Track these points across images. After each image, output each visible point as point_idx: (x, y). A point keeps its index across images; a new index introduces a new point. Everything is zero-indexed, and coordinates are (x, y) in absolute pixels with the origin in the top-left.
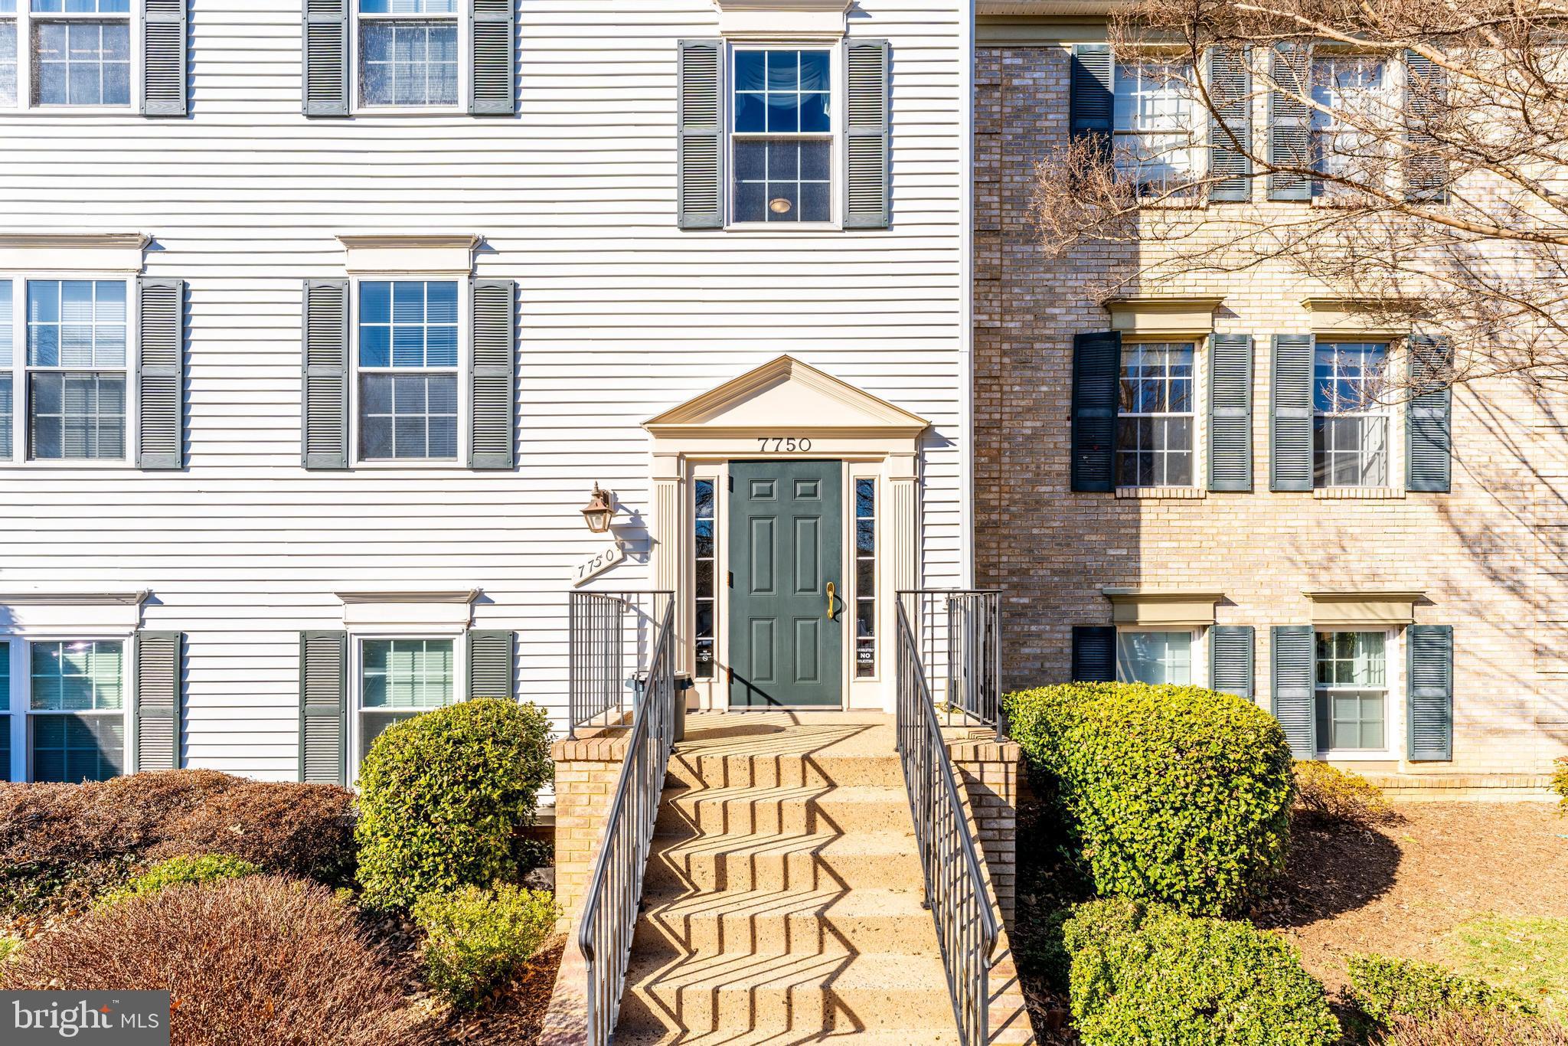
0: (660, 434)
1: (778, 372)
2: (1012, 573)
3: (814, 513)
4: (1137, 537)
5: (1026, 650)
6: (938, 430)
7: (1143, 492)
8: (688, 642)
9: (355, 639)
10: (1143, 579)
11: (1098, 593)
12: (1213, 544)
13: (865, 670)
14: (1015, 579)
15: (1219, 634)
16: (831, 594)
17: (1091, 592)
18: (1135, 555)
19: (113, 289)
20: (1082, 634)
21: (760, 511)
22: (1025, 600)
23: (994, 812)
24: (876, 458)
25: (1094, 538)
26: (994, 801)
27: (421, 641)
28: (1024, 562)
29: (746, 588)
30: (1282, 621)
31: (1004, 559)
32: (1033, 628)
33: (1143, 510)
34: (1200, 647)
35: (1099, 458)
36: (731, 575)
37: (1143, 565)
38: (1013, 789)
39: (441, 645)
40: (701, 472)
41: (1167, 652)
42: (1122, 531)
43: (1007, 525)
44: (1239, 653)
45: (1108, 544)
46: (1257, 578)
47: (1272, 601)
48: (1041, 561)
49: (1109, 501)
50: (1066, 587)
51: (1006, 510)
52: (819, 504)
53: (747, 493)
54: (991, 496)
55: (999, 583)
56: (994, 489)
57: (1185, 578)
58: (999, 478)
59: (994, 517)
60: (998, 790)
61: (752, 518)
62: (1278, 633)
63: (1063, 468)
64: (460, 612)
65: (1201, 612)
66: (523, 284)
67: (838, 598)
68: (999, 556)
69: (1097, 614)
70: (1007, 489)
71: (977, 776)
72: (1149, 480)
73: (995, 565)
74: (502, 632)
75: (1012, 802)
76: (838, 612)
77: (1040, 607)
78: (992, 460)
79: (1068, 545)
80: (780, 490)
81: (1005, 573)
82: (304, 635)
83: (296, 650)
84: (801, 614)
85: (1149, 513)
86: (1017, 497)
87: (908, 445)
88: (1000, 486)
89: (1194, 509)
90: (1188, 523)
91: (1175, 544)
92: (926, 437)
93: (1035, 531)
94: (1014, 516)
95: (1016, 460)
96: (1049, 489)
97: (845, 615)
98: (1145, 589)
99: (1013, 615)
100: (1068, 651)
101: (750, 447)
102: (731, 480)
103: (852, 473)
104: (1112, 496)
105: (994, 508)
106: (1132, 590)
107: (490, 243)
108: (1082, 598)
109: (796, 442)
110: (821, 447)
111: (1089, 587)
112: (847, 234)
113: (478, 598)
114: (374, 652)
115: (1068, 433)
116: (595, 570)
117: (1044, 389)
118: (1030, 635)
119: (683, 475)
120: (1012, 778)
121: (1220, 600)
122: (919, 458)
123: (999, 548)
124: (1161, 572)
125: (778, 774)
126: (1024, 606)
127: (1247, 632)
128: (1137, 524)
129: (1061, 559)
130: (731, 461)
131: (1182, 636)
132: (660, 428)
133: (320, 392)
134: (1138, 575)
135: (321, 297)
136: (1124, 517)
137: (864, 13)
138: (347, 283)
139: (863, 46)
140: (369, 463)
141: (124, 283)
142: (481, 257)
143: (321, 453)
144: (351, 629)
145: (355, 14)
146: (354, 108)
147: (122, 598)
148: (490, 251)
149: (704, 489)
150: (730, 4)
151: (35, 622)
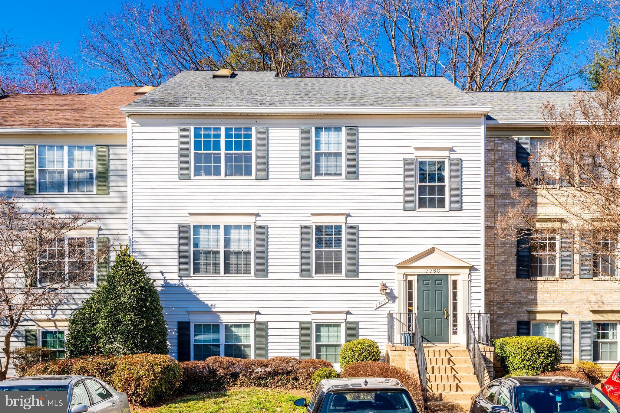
0: (399, 268)
1: (431, 251)
2: (498, 304)
3: (441, 289)
4: (536, 293)
5: (502, 328)
6: (475, 266)
7: (538, 278)
8: (406, 325)
9: (314, 324)
10: (538, 306)
11: (525, 310)
12: (561, 295)
13: (455, 333)
14: (499, 306)
15: (562, 322)
16: (446, 312)
17: (523, 310)
18: (536, 299)
19: (248, 227)
20: (520, 323)
21: (426, 289)
22: (502, 312)
23: (489, 363)
24: (458, 274)
25: (524, 293)
26: (488, 360)
27: (332, 324)
28: (501, 300)
29: (422, 310)
30: (583, 319)
31: (495, 299)
32: (504, 321)
33: (538, 284)
34: (558, 327)
35: (525, 268)
36: (418, 306)
37: (538, 301)
38: (492, 357)
39: (338, 326)
40: (409, 278)
41: (547, 329)
42: (533, 291)
43: (496, 288)
44: (569, 329)
45: (528, 295)
46: (575, 306)
47: (580, 313)
48: (507, 300)
49: (528, 281)
50: (515, 308)
51: (496, 284)
52: (442, 287)
53: (422, 284)
54: (491, 280)
55: (494, 307)
56: (492, 277)
57: (553, 306)
58: (494, 274)
59: (492, 286)
60: (489, 358)
61: (424, 291)
62: (581, 323)
63: (514, 271)
64: (343, 316)
65: (557, 316)
66: (360, 225)
68: (494, 298)
69: (524, 317)
70: (496, 277)
71: (484, 354)
72: (541, 275)
73: (492, 301)
74: (355, 322)
75: (492, 360)
76: (447, 317)
77: (506, 315)
78: (492, 268)
79: (516, 295)
80: (431, 283)
81: (496, 304)
82: (300, 322)
83: (298, 327)
84: (437, 317)
85: (540, 285)
86: (499, 280)
87: (467, 271)
88: (494, 276)
89: (555, 284)
90: (553, 288)
91: (549, 295)
92: (472, 269)
93: (505, 291)
94: (498, 286)
95: (499, 268)
96: (510, 277)
97: (449, 317)
98: (539, 309)
99: (498, 317)
100: (516, 328)
101: (423, 271)
102: (418, 280)
103: (451, 278)
104: (529, 280)
105: (492, 283)
106: (534, 310)
107: (351, 214)
108: (520, 312)
109: (436, 270)
110: (443, 271)
111: (522, 309)
112: (450, 212)
113: (348, 313)
114: (319, 327)
115: (516, 260)
116: (381, 305)
117: (508, 246)
118: (503, 323)
119: (405, 279)
120: (492, 355)
121: (563, 312)
122: (470, 274)
123: (494, 296)
124: (545, 303)
125: (440, 354)
126: (502, 314)
127: (572, 323)
128: (536, 288)
129: (513, 299)
130: (418, 275)
131: (552, 324)
132: (400, 266)
133: (304, 256)
134: (537, 305)
135: (305, 230)
136: (533, 286)
137: (454, 151)
138: (312, 226)
139: (454, 160)
140: (318, 275)
141: (250, 226)
142: (349, 218)
143: (305, 272)
144: (313, 321)
145: (314, 151)
146: (314, 177)
147: (251, 313)
148: (351, 216)
149: (410, 283)
150: (417, 149)
151: (226, 319)
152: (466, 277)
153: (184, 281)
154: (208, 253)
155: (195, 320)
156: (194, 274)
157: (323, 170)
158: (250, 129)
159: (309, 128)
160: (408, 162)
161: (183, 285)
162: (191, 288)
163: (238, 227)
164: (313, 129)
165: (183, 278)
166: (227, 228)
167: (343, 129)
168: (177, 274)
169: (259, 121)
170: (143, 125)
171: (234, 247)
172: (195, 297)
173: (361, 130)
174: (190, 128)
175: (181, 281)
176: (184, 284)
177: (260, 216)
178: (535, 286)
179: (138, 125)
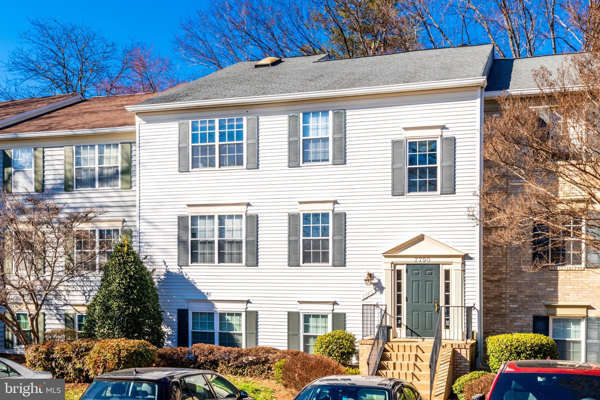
0: (386, 257)
1: (421, 238)
2: (511, 296)
3: (431, 280)
4: (557, 284)
5: (516, 324)
6: (469, 255)
7: (560, 268)
8: (394, 318)
9: (302, 314)
10: (559, 299)
11: (543, 304)
12: (587, 287)
13: (447, 327)
14: (512, 298)
15: (588, 319)
16: (436, 304)
17: (540, 304)
18: (556, 291)
19: (240, 217)
20: (537, 319)
21: (415, 279)
22: (516, 306)
23: (464, 361)
24: (450, 264)
25: (541, 284)
27: (319, 315)
28: (515, 292)
29: (411, 302)
31: (508, 291)
32: (518, 316)
33: (559, 274)
34: (583, 325)
36: (407, 298)
37: (559, 294)
39: (325, 316)
40: (398, 267)
41: (572, 326)
42: (552, 282)
43: (509, 279)
44: (597, 327)
45: (547, 287)
48: (521, 292)
49: (546, 271)
50: (531, 302)
51: (509, 274)
52: (433, 277)
53: (411, 274)
54: (503, 269)
55: (506, 300)
56: (504, 267)
57: (576, 299)
58: (506, 263)
59: (504, 276)
60: (464, 356)
61: (413, 281)
63: (530, 259)
64: (330, 307)
65: (582, 312)
66: (347, 213)
67: (438, 305)
68: (506, 290)
69: (542, 311)
70: (509, 267)
71: (459, 352)
72: (564, 263)
73: (504, 293)
74: (342, 313)
75: (468, 359)
76: (439, 310)
77: (521, 308)
78: (503, 256)
79: (532, 287)
80: (421, 273)
81: (508, 296)
82: (288, 312)
83: (286, 317)
84: (427, 310)
85: (562, 276)
86: (513, 269)
87: (460, 260)
88: (506, 265)
89: (579, 274)
90: (577, 279)
91: (572, 287)
92: (466, 257)
93: (519, 282)
94: (511, 276)
95: (512, 256)
96: (524, 267)
97: (441, 310)
98: (560, 303)
99: (511, 311)
100: (532, 324)
101: (412, 260)
102: (407, 270)
103: (443, 268)
104: (548, 269)
105: (504, 273)
106: (554, 303)
107: (338, 201)
108: (537, 306)
109: (426, 259)
110: (433, 260)
111: (539, 302)
112: (442, 195)
113: (335, 303)
114: (307, 318)
116: (368, 296)
118: (517, 318)
119: (393, 268)
120: (468, 353)
121: (589, 307)
122: (463, 264)
123: (506, 287)
124: (567, 297)
125: (411, 349)
126: (515, 308)
128: (557, 279)
129: (529, 291)
130: (407, 264)
132: (387, 255)
133: (292, 244)
134: (557, 298)
135: (293, 218)
136: (552, 277)
137: (447, 128)
138: (300, 214)
139: (447, 139)
140: (305, 264)
141: (242, 216)
142: (336, 205)
143: (293, 262)
144: (301, 311)
145: (302, 138)
146: (301, 164)
147: (242, 301)
148: (338, 203)
149: (399, 273)
150: (406, 129)
151: (220, 307)
152: (459, 266)
153: (183, 271)
154: (204, 243)
155: (194, 308)
156: (191, 263)
157: (311, 157)
158: (242, 120)
159: (297, 115)
160: (395, 143)
161: (182, 274)
162: (189, 277)
163: (231, 217)
164: (301, 115)
165: (182, 267)
166: (221, 219)
167: (331, 113)
168: (176, 264)
169: (250, 111)
170: (148, 122)
171: (228, 237)
172: (193, 285)
173: (348, 113)
174: (188, 122)
175: (181, 270)
176: (184, 273)
177: (251, 205)
178: (555, 277)
179: (144, 122)
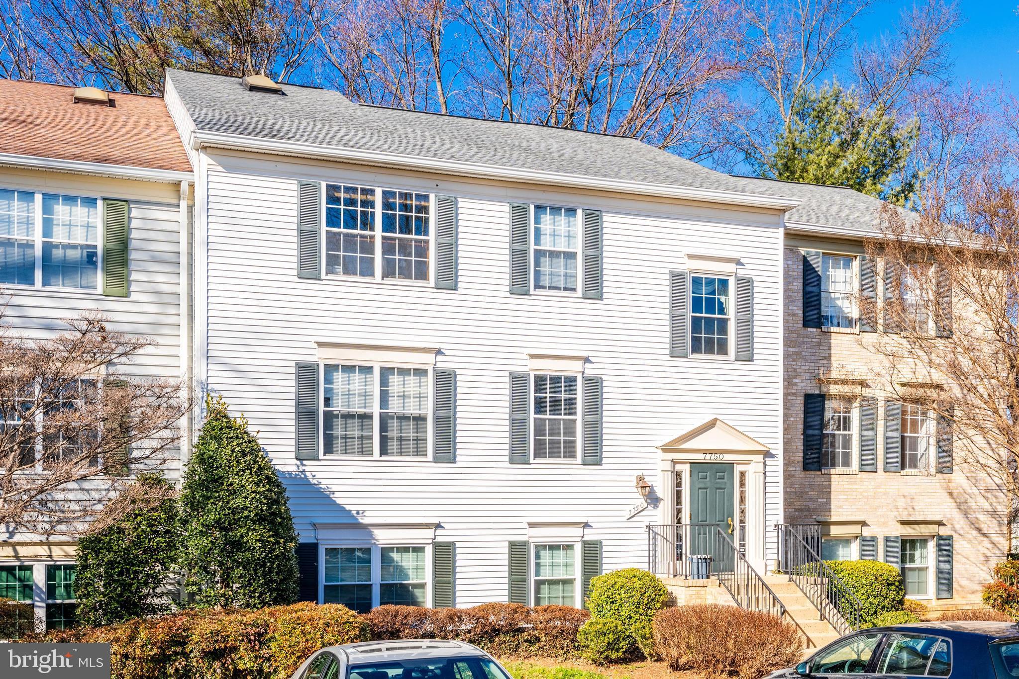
0: (664, 451)
1: (712, 424)
3: (723, 487)
4: (830, 493)
6: (771, 451)
7: (833, 471)
8: (674, 545)
9: (532, 544)
10: (832, 513)
11: (814, 520)
12: (861, 497)
15: (863, 539)
16: (730, 523)
17: (812, 520)
18: (828, 503)
19: (422, 372)
21: (702, 485)
24: (747, 463)
25: (812, 493)
27: (560, 545)
29: (697, 520)
30: (888, 534)
33: (832, 480)
34: (855, 546)
35: (815, 455)
36: (691, 514)
37: (832, 507)
39: (569, 547)
40: (678, 467)
41: (841, 549)
42: (824, 490)
44: (871, 549)
45: (819, 496)
46: (879, 513)
47: (885, 524)
49: (819, 475)
50: (801, 517)
52: (725, 483)
53: (697, 478)
57: (850, 513)
61: (699, 489)
62: (887, 539)
63: (800, 458)
64: (579, 531)
65: (855, 530)
66: (604, 378)
67: (732, 524)
72: (833, 465)
74: (595, 541)
76: (733, 531)
79: (802, 497)
80: (710, 476)
82: (510, 543)
83: (507, 550)
85: (835, 482)
89: (853, 480)
90: (851, 487)
91: (845, 497)
92: (768, 455)
96: (794, 469)
97: (735, 532)
98: (833, 519)
101: (699, 457)
102: (691, 471)
103: (738, 469)
104: (820, 473)
106: (827, 519)
107: (591, 359)
109: (718, 455)
110: (728, 458)
111: (811, 518)
112: (735, 362)
113: (586, 525)
114: (539, 549)
115: (802, 441)
116: (636, 512)
117: (792, 419)
119: (672, 469)
121: (864, 524)
122: (764, 463)
124: (840, 510)
127: (874, 539)
128: (829, 486)
129: (799, 503)
130: (690, 463)
131: (846, 541)
132: (666, 449)
133: (517, 426)
134: (830, 512)
135: (518, 380)
136: (824, 483)
137: (742, 264)
138: (529, 375)
139: (743, 279)
140: (538, 460)
141: (426, 370)
142: (587, 365)
143: (518, 456)
144: (531, 540)
145: (533, 247)
146: (532, 291)
147: (428, 526)
148: (591, 362)
149: (678, 475)
150: (691, 257)
151: (383, 537)
152: (760, 467)
153: (307, 469)
154: (348, 416)
155: (327, 540)
156: (324, 455)
157: (546, 281)
158: (426, 198)
159: (525, 206)
160: (677, 277)
161: (305, 475)
162: (320, 480)
163: (403, 372)
164: (532, 207)
165: (305, 462)
166: (386, 372)
167: (580, 212)
168: (293, 455)
169: (442, 185)
170: (229, 169)
171: (395, 407)
172: (328, 497)
173: (606, 217)
174: (320, 184)
175: (301, 468)
176: (308, 474)
177: (443, 354)
178: (827, 483)
179: (220, 168)
